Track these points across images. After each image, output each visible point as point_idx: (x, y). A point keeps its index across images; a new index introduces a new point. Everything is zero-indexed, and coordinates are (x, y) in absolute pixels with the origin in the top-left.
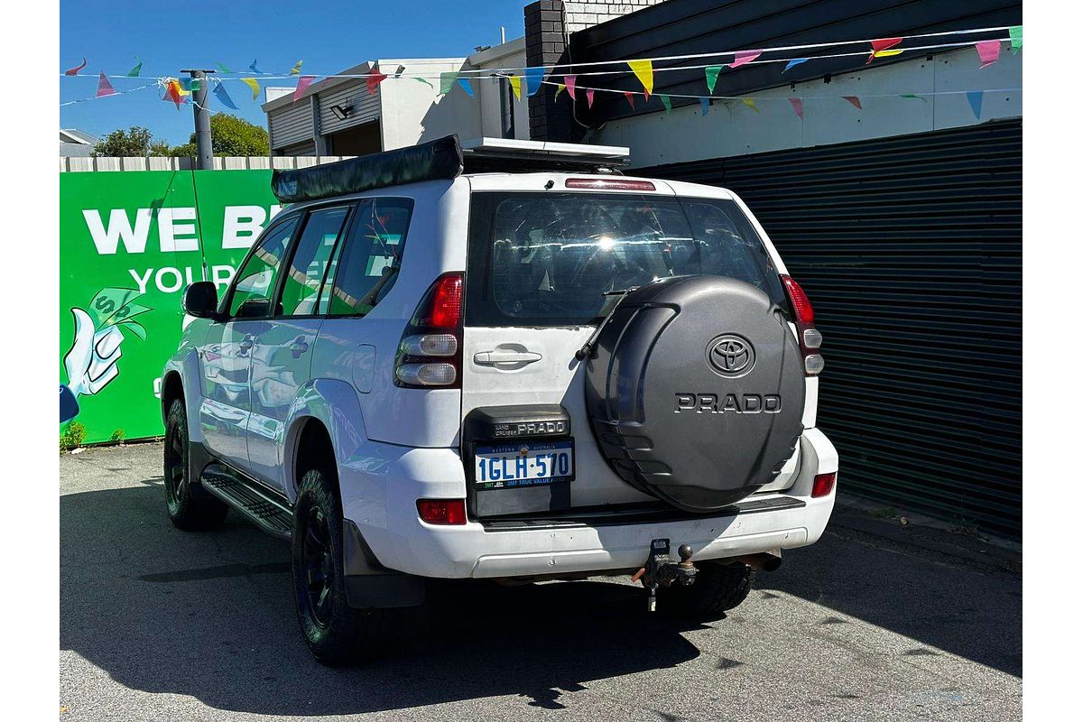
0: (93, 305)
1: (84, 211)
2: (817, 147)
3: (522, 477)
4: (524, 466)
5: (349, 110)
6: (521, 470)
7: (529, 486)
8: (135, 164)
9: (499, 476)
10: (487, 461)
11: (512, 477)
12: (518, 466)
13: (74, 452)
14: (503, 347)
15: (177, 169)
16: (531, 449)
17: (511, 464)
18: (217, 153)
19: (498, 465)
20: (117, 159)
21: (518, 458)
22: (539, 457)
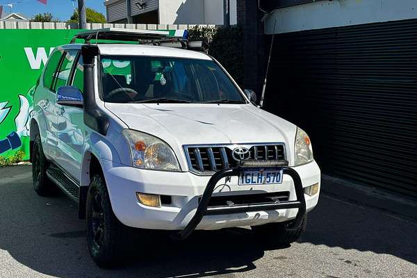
0: (29, 94)
1: (25, 49)
2: (389, 22)
5: (144, 5)
8: (49, 26)
13: (19, 164)
15: (69, 28)
18: (88, 21)
20: (41, 23)
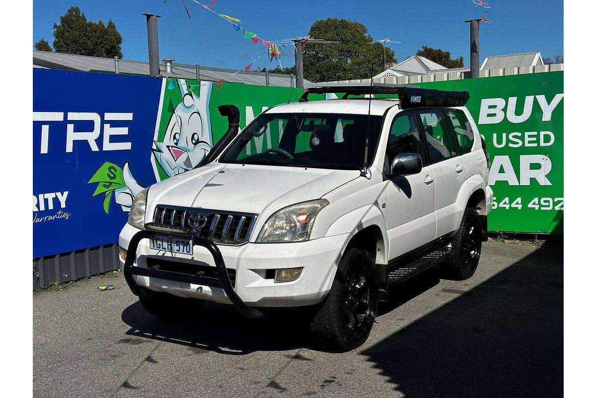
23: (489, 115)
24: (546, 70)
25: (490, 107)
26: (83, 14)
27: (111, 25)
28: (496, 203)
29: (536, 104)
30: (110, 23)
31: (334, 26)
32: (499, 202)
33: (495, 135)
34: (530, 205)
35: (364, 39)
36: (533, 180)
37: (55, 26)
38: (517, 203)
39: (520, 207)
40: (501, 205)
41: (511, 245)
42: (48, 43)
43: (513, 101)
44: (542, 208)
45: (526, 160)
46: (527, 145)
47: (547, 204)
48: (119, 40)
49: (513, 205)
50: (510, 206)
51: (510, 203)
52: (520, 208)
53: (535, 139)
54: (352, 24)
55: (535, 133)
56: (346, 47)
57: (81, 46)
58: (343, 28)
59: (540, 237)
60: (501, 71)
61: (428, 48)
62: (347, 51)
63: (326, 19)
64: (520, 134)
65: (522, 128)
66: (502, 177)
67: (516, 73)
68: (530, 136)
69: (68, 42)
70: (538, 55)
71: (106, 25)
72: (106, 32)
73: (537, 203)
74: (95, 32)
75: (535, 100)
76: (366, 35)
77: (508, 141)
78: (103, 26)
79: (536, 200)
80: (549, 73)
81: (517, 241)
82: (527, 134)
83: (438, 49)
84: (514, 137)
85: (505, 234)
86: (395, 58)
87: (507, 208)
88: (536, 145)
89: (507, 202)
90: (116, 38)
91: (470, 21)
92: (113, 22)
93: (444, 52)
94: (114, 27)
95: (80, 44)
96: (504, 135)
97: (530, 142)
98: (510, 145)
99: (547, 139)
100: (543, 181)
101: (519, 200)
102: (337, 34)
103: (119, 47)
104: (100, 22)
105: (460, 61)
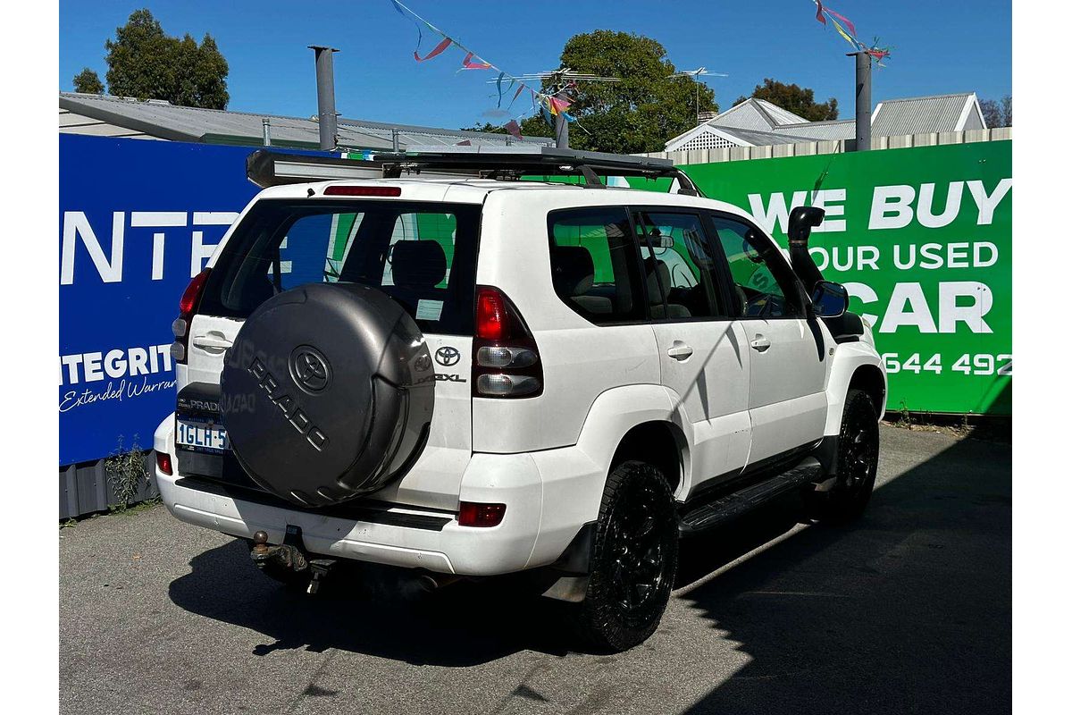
1: (749, 196)
3: (208, 446)
4: (210, 436)
6: (208, 439)
7: (211, 454)
9: (192, 442)
10: (185, 427)
11: (201, 443)
12: (206, 436)
14: (213, 333)
16: (215, 423)
17: (201, 432)
19: (192, 432)
21: (206, 429)
22: (221, 431)
23: (887, 214)
24: (985, 139)
25: (889, 200)
26: (157, 23)
27: (210, 44)
28: (897, 364)
29: (967, 195)
30: (208, 40)
31: (606, 45)
32: (902, 360)
33: (897, 248)
34: (956, 367)
35: (659, 68)
36: (961, 325)
37: (109, 45)
38: (934, 364)
39: (938, 369)
40: (906, 366)
41: (922, 434)
42: (96, 76)
43: (928, 190)
44: (976, 372)
45: (949, 291)
46: (951, 264)
47: (985, 365)
48: (222, 70)
49: (927, 367)
50: (922, 368)
51: (922, 363)
52: (938, 372)
53: (964, 255)
54: (639, 40)
55: (966, 245)
56: (628, 83)
57: (156, 80)
58: (622, 48)
59: (972, 420)
60: (908, 139)
61: (775, 82)
62: (630, 89)
63: (591, 33)
64: (939, 247)
65: (943, 235)
66: (908, 319)
67: (933, 143)
68: (956, 250)
69: (132, 73)
70: (972, 99)
71: (199, 44)
72: (201, 55)
73: (967, 363)
74: (181, 55)
75: (966, 190)
76: (663, 60)
77: (920, 258)
78: (194, 44)
79: (966, 358)
80: (990, 143)
81: (934, 428)
82: (951, 246)
83: (791, 85)
84: (928, 251)
85: (911, 415)
86: (715, 101)
87: (917, 372)
88: (966, 265)
89: (917, 362)
90: (218, 67)
91: (856, 54)
92: (212, 38)
93: (802, 89)
94: (214, 47)
95: (155, 78)
96: (913, 247)
97: (956, 260)
98: (923, 265)
99: (985, 254)
100: (979, 327)
101: (937, 357)
102: (611, 59)
103: (222, 82)
104: (187, 38)
105: (831, 106)
